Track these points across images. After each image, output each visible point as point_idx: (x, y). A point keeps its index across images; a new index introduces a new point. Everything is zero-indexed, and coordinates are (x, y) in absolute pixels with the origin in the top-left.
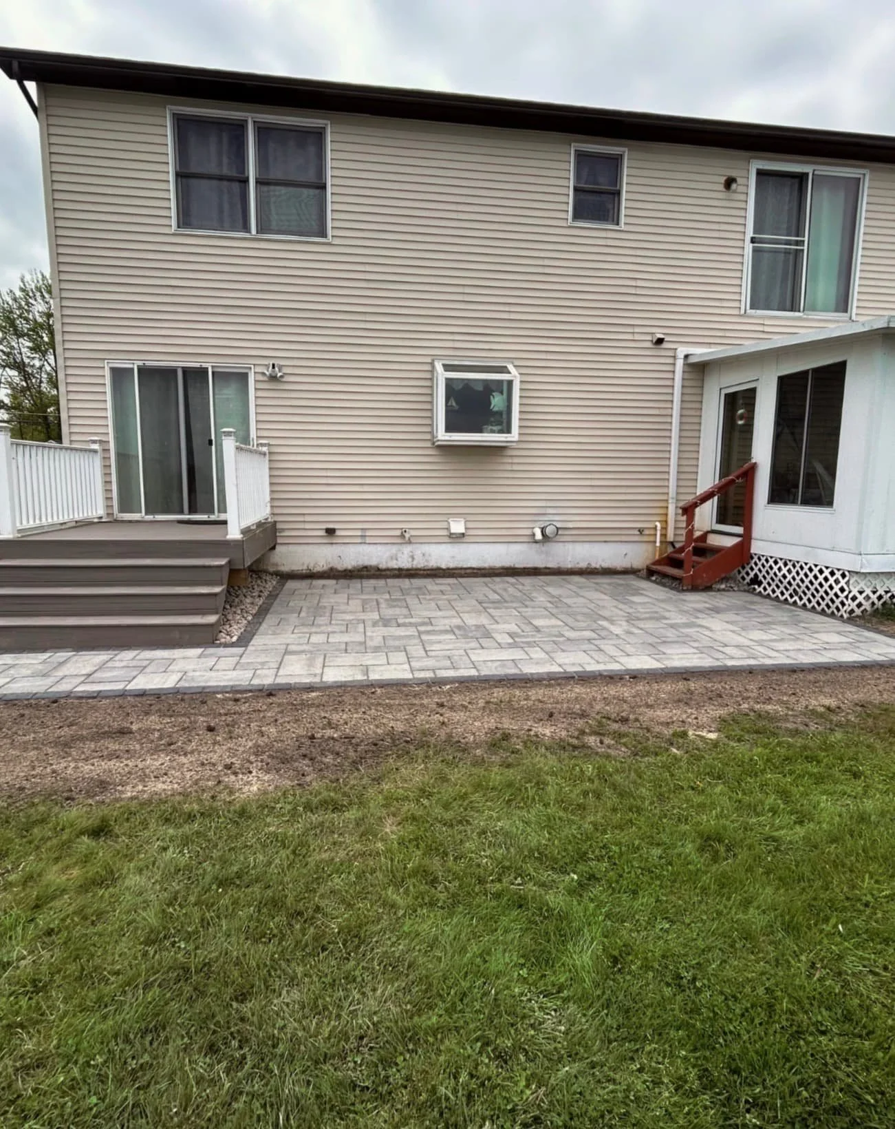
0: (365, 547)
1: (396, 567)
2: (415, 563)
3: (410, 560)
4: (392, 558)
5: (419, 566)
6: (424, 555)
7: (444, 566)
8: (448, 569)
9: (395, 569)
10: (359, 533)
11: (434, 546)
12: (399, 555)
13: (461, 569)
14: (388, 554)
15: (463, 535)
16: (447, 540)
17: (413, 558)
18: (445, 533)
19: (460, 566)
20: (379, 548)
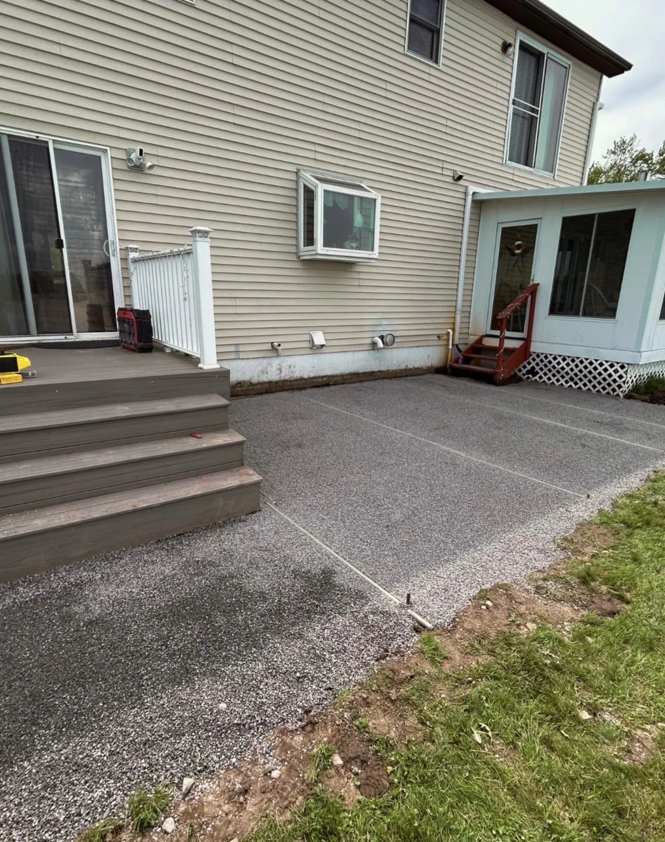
0: (239, 362)
1: (266, 380)
2: (283, 374)
3: (278, 372)
4: (263, 372)
5: (286, 378)
6: (290, 367)
7: (306, 376)
8: (310, 378)
9: (266, 383)
10: (233, 349)
11: (298, 358)
12: (269, 369)
13: (319, 377)
14: (259, 368)
15: (323, 346)
16: (309, 351)
17: (280, 370)
18: (306, 345)
19: (318, 375)
20: (252, 362)
